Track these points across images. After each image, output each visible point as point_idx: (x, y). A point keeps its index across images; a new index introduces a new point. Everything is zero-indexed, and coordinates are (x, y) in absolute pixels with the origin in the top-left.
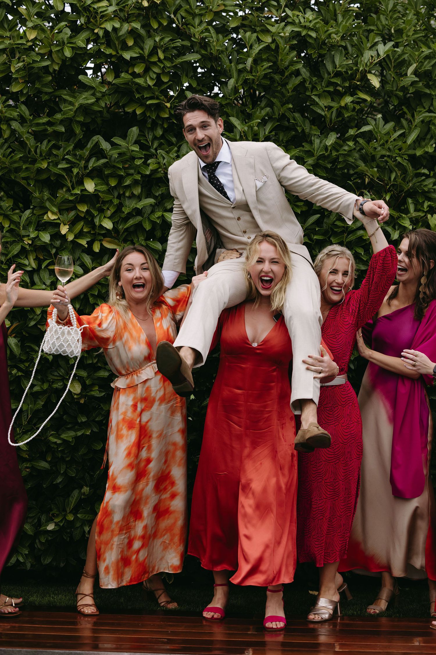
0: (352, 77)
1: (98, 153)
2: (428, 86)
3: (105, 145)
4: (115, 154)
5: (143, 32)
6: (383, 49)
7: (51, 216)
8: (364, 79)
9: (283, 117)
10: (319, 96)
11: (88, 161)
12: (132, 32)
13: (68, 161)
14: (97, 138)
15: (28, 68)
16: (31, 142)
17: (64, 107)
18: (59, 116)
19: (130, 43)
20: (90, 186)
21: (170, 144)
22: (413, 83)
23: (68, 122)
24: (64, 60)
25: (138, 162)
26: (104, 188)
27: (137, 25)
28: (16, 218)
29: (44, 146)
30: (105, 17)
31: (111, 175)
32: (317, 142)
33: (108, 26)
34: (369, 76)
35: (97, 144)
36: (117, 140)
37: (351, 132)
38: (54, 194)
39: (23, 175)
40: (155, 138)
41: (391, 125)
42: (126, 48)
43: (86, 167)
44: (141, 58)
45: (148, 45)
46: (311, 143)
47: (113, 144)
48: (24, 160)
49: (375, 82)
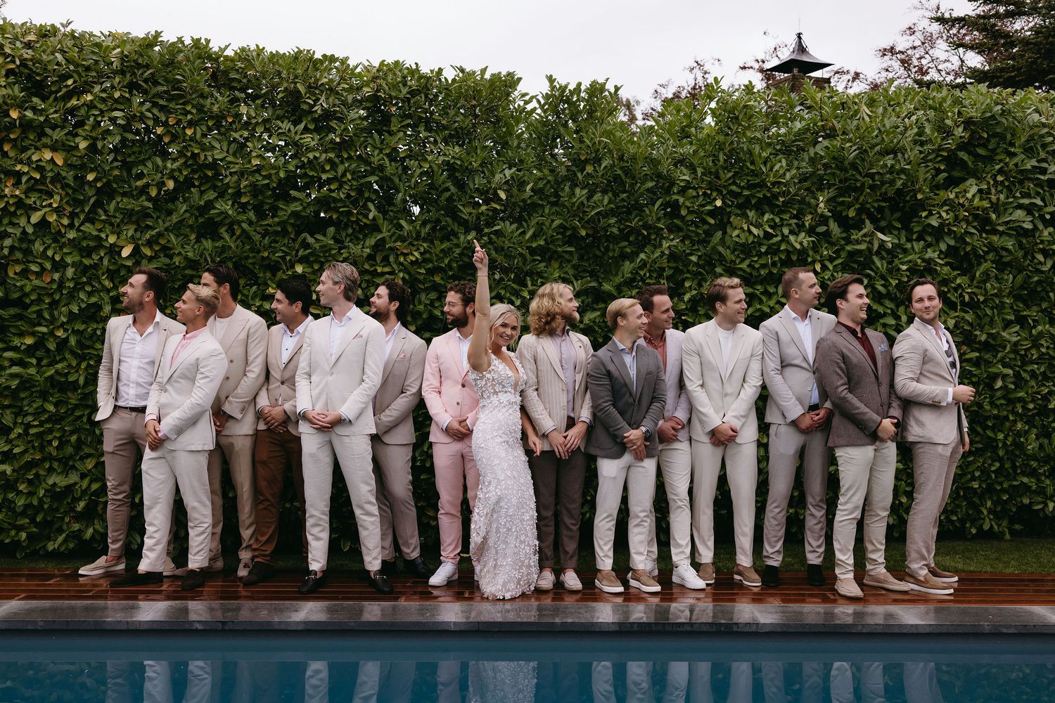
0: (487, 192)
1: (306, 245)
2: (541, 199)
3: (310, 240)
4: (317, 246)
5: (337, 160)
6: (508, 173)
7: (271, 291)
8: (496, 194)
9: (438, 221)
10: (464, 206)
11: (297, 251)
12: (329, 161)
13: (283, 251)
14: (303, 235)
15: (253, 185)
16: (257, 237)
17: (280, 213)
18: (276, 220)
19: (328, 168)
20: (299, 269)
21: (358, 239)
22: (531, 197)
23: (283, 224)
24: (280, 180)
25: (334, 252)
26: (309, 270)
27: (332, 155)
28: (246, 292)
29: (266, 241)
30: (309, 149)
31: (316, 261)
32: (462, 237)
33: (311, 155)
34: (499, 192)
35: (305, 239)
36: (319, 237)
37: (486, 230)
38: (274, 275)
39: (250, 261)
40: (347, 235)
41: (515, 225)
42: (324, 171)
43: (296, 256)
44: (335, 179)
45: (341, 169)
46: (458, 238)
47: (316, 239)
48: (252, 250)
49: (503, 195)
